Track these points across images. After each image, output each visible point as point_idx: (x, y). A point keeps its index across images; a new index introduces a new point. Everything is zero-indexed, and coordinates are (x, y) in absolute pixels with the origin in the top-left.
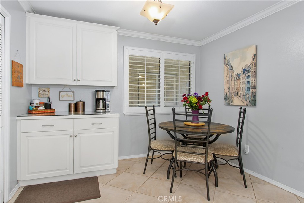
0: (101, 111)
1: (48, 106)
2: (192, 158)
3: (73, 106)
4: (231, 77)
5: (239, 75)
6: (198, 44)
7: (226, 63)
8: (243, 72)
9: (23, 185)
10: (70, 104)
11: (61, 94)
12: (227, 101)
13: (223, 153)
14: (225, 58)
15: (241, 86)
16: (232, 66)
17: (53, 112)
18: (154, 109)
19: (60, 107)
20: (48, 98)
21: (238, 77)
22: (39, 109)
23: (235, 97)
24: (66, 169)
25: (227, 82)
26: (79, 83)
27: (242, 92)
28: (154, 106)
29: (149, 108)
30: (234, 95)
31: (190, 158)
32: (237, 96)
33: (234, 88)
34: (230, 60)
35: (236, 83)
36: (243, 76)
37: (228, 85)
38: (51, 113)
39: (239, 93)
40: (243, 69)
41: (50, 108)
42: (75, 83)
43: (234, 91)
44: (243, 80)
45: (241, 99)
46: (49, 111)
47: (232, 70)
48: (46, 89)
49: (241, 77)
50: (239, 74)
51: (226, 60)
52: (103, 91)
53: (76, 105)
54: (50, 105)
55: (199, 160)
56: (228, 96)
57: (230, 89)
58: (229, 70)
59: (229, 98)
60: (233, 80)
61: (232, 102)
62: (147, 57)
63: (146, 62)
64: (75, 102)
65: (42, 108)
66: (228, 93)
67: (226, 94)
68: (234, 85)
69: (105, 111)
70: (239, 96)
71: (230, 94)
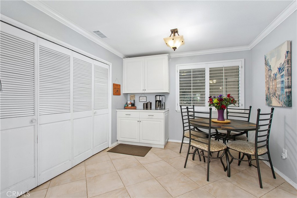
0: (158, 108)
1: (133, 105)
2: (199, 146)
3: (145, 105)
4: (270, 77)
5: (276, 75)
6: (249, 48)
7: (267, 64)
8: (278, 72)
9: (119, 143)
10: (144, 104)
11: (140, 98)
12: (268, 102)
13: (237, 149)
14: (265, 59)
15: (278, 86)
16: (270, 66)
17: (135, 108)
18: (193, 108)
19: (139, 105)
20: (134, 101)
21: (275, 77)
22: (128, 106)
23: (273, 98)
24: (136, 139)
25: (267, 83)
26: (146, 92)
27: (278, 93)
28: (194, 106)
29: (183, 107)
30: (273, 96)
31: (198, 145)
32: (275, 97)
33: (272, 88)
34: (269, 60)
35: (273, 84)
36: (278, 76)
37: (268, 86)
38: (134, 108)
39: (276, 93)
40: (279, 69)
41: (134, 106)
42: (143, 92)
43: (272, 91)
44: (279, 80)
45: (277, 99)
46: (133, 107)
47: (271, 70)
48: (133, 96)
49: (277, 77)
50: (275, 73)
51: (266, 60)
52: (159, 96)
53: (147, 104)
54: (134, 104)
55: (203, 148)
56: (268, 97)
57: (270, 90)
58: (269, 70)
59: (269, 99)
60: (271, 80)
61: (271, 104)
62: (193, 69)
63: (192, 73)
64: (146, 103)
65: (130, 106)
66: (268, 94)
67: (267, 95)
68: (272, 85)
69: (161, 108)
70: (276, 97)
71: (270, 94)
